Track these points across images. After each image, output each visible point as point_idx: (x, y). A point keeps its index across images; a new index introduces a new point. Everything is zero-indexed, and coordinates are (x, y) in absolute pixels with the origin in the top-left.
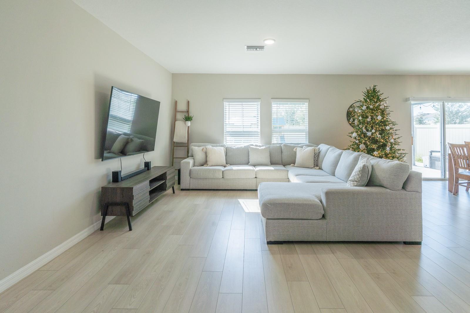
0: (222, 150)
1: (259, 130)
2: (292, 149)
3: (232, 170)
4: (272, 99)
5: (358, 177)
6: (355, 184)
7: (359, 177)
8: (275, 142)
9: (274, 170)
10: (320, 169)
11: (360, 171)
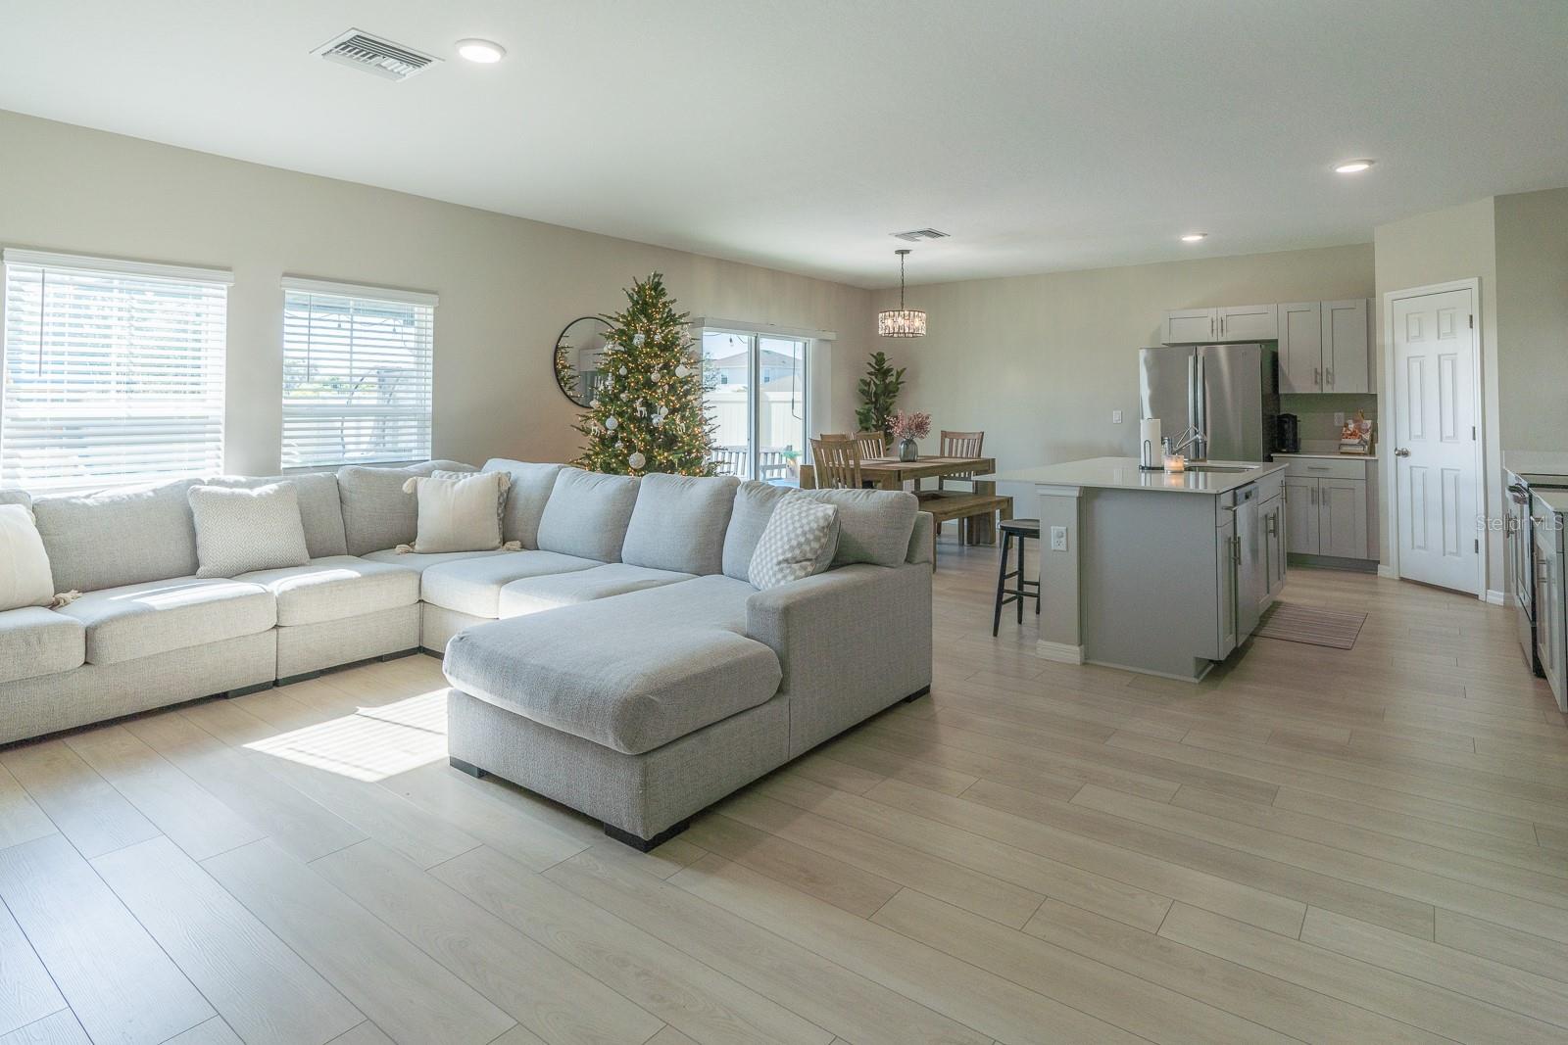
2: (392, 486)
3: (150, 612)
4: (286, 275)
5: (815, 545)
6: (810, 569)
7: (821, 547)
8: (297, 461)
9: (363, 577)
10: (531, 545)
11: (823, 528)
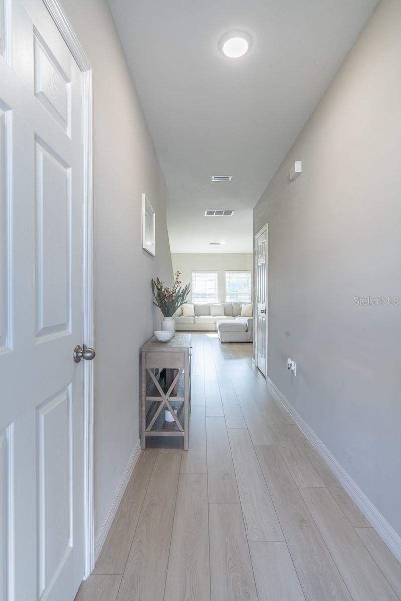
0: (192, 306)
1: (216, 293)
2: (239, 305)
3: (199, 319)
4: (226, 270)
8: (228, 301)
